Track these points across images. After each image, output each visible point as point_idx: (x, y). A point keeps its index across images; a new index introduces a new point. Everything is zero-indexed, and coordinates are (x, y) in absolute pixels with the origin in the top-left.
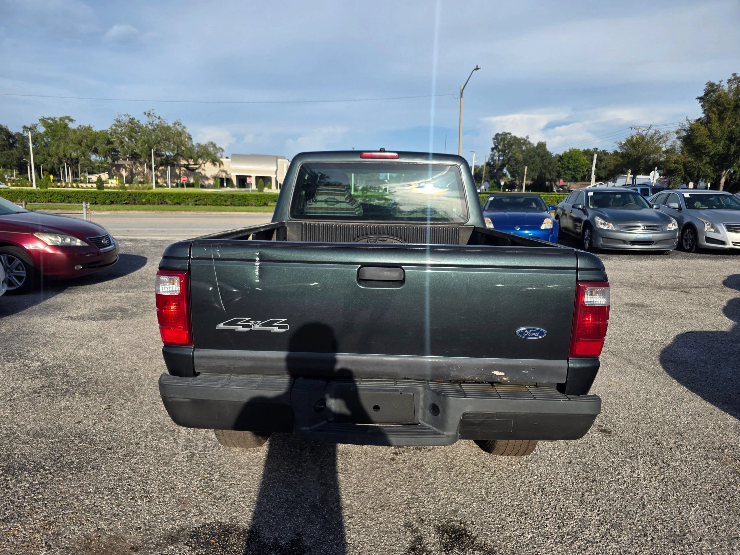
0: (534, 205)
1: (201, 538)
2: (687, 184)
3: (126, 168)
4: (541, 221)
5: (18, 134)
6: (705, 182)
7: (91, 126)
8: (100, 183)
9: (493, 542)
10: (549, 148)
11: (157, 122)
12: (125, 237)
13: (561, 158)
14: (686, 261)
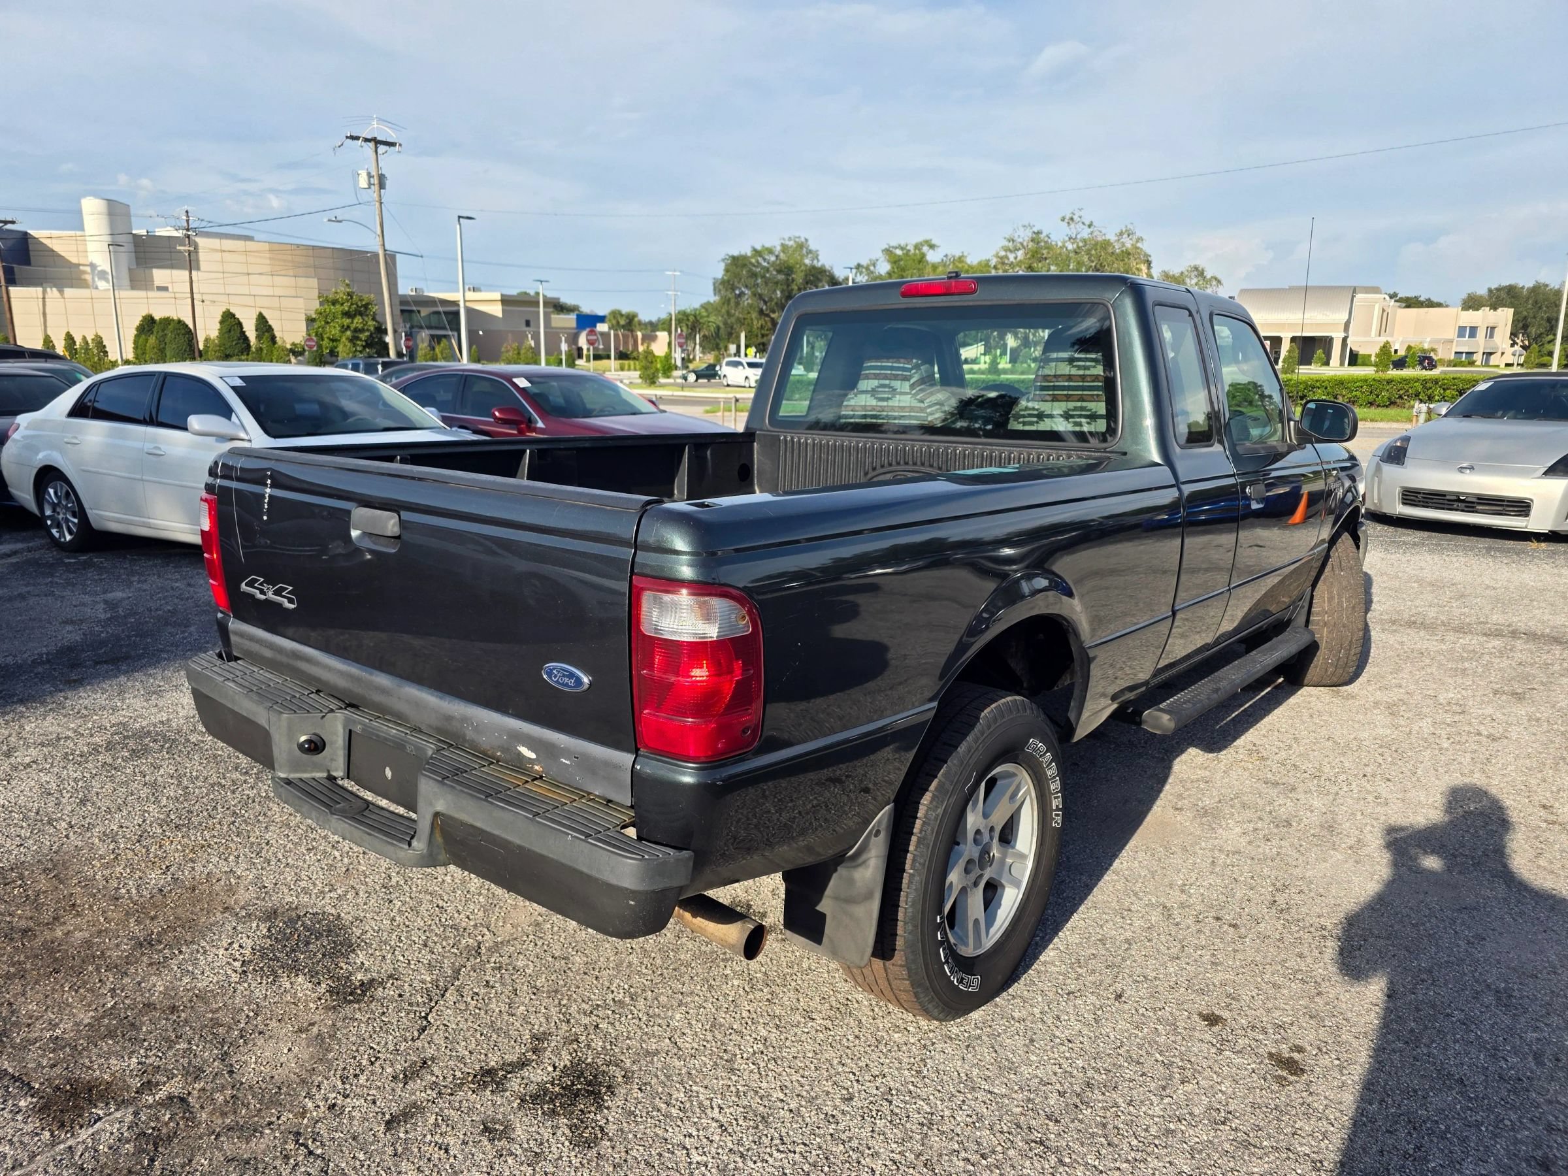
7: (965, 254)
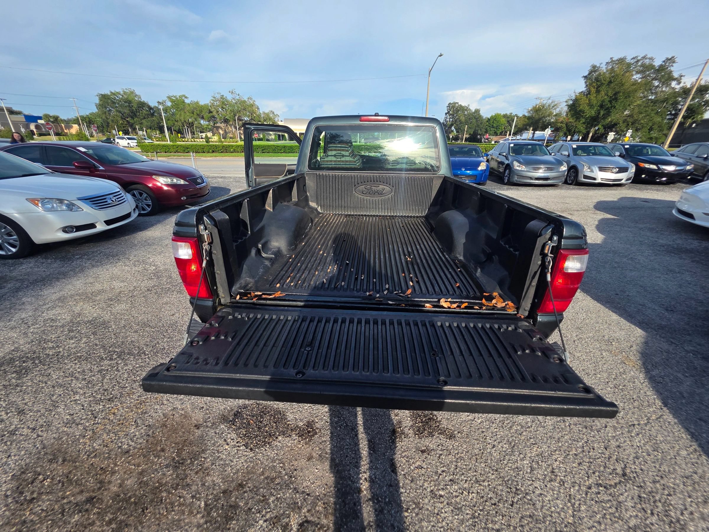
0: (474, 153)
1: (244, 419)
2: (567, 137)
3: (222, 129)
4: (478, 164)
5: (155, 107)
6: (578, 136)
7: (198, 101)
8: (207, 139)
9: (453, 426)
10: (482, 113)
11: (237, 97)
12: (219, 175)
13: (489, 120)
14: (569, 191)
